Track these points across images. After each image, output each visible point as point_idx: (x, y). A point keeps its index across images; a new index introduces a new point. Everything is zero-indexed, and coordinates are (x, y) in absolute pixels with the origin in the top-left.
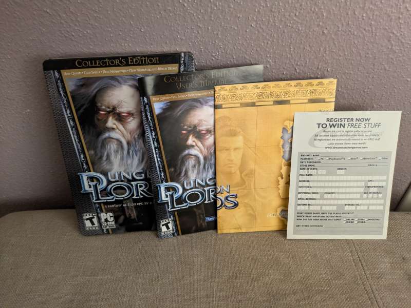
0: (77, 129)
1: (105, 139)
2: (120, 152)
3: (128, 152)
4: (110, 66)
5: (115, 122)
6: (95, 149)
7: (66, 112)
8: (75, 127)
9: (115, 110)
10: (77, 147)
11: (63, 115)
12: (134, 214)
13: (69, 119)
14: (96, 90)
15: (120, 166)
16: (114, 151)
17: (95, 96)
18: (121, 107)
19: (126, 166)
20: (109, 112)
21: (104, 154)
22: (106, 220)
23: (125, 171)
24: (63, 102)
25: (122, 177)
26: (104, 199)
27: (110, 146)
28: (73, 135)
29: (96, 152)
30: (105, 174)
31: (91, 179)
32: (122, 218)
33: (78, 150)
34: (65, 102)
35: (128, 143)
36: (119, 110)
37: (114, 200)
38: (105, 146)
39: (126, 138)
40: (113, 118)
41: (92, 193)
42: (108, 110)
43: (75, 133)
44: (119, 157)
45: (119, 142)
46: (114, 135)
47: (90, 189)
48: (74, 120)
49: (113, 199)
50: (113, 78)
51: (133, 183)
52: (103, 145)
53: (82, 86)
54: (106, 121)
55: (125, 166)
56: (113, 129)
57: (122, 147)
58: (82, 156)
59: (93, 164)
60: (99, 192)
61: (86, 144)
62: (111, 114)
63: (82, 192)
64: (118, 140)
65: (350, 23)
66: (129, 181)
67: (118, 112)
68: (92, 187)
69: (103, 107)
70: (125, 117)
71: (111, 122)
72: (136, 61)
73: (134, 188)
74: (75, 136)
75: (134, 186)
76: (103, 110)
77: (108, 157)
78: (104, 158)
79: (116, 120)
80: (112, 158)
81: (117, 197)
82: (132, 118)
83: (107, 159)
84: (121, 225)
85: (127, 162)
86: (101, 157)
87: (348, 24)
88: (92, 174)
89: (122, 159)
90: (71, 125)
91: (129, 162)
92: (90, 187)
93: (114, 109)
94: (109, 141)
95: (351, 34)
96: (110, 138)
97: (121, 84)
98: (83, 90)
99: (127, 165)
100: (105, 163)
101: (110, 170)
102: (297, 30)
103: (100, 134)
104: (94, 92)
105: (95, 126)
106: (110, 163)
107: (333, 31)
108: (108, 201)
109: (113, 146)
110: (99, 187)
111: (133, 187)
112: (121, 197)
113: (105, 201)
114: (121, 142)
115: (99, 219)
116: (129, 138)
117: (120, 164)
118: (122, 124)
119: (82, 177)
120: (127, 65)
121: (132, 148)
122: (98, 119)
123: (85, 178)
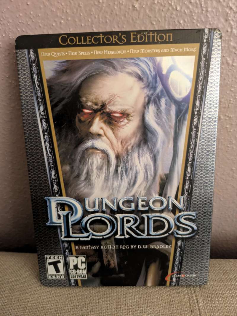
0: (50, 134)
1: (87, 149)
2: (105, 168)
3: (116, 170)
4: (104, 44)
5: (103, 125)
6: (71, 163)
7: (39, 110)
8: (48, 131)
9: (104, 109)
10: (48, 160)
11: (35, 113)
12: (114, 262)
13: (41, 120)
14: (82, 79)
15: (102, 189)
16: (97, 168)
17: (80, 87)
18: (114, 105)
19: (111, 191)
20: (96, 111)
21: (83, 171)
22: (76, 267)
23: (108, 198)
24: (36, 94)
25: (104, 205)
26: (76, 236)
27: (92, 160)
28: (45, 142)
29: (72, 168)
30: (81, 200)
31: (62, 206)
32: (98, 265)
33: (49, 163)
34: (39, 94)
35: (118, 157)
36: (110, 108)
37: (89, 239)
38: (85, 160)
39: (115, 149)
40: (100, 120)
41: (60, 227)
42: (95, 107)
43: (47, 139)
44: (103, 176)
45: (104, 155)
46: (99, 144)
47: (59, 221)
48: (47, 121)
49: (88, 237)
50: (107, 62)
51: (119, 216)
52: (83, 159)
53: (64, 72)
54: (91, 124)
55: (109, 190)
56: (99, 135)
57: (109, 162)
58: (53, 173)
59: (66, 184)
60: (70, 226)
61: (60, 155)
62: (99, 113)
63: (48, 224)
64: (104, 152)
66: (113, 212)
67: (108, 110)
68: (62, 218)
69: (89, 104)
70: (116, 119)
71: (98, 125)
72: (141, 38)
73: (119, 223)
74: (47, 144)
75: (119, 219)
76: (89, 108)
77: (88, 175)
78: (83, 177)
79: (105, 122)
80: (94, 177)
81: (93, 235)
82: (126, 121)
83: (86, 179)
84: (95, 275)
85: (113, 184)
86: (78, 176)
88: (64, 199)
89: (107, 179)
90: (43, 127)
91: (116, 184)
92: (59, 217)
93: (104, 106)
94: (93, 153)
96: (93, 148)
97: (116, 70)
98: (64, 78)
99: (113, 189)
100: (83, 185)
101: (89, 195)
103: (80, 142)
104: (79, 81)
105: (75, 130)
106: (90, 185)
108: (81, 239)
109: (96, 160)
110: (71, 219)
111: (117, 221)
112: (99, 235)
113: (78, 239)
114: (107, 155)
115: (66, 264)
116: (120, 150)
117: (103, 186)
118: (112, 129)
119: (50, 202)
120: (128, 43)
121: (122, 165)
122: (80, 121)
123: (53, 205)
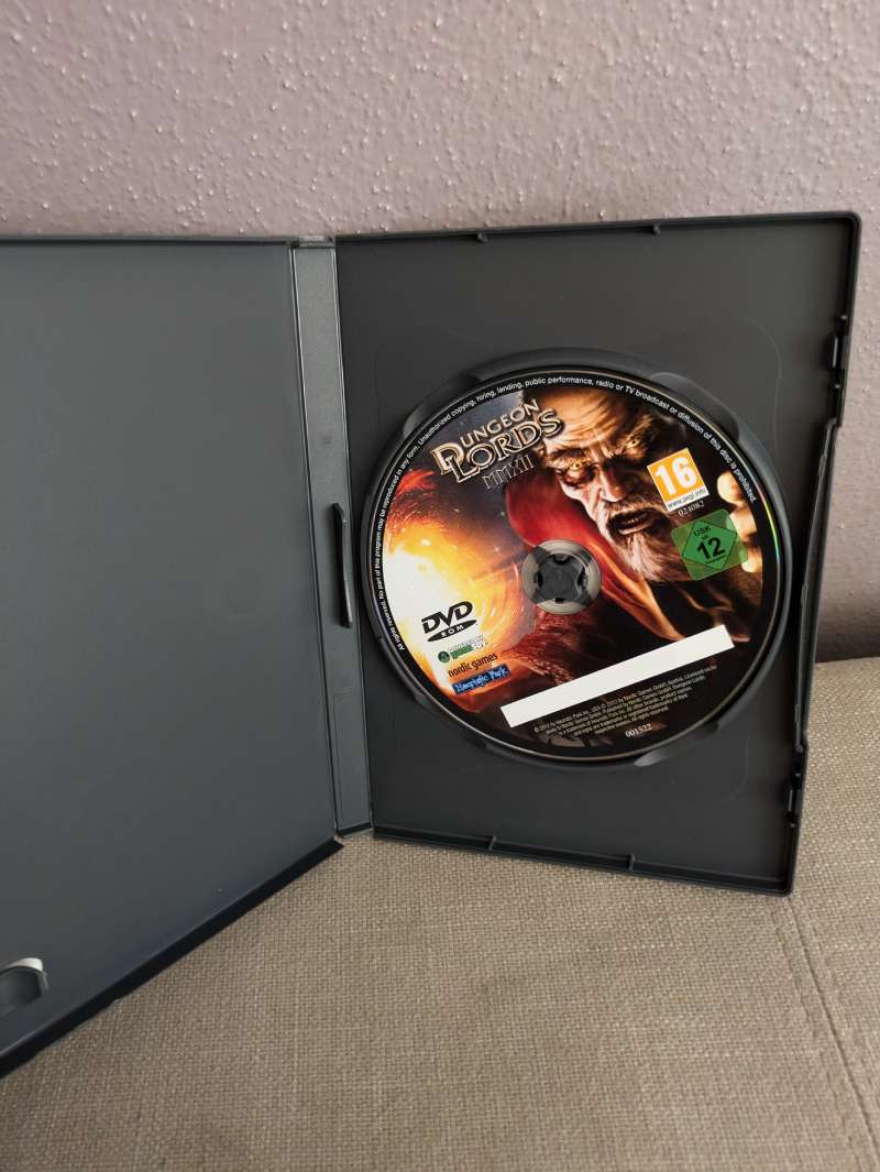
65: (641, 33)
87: (637, 37)
95: (657, 74)
102: (455, 84)
107: (587, 72)
